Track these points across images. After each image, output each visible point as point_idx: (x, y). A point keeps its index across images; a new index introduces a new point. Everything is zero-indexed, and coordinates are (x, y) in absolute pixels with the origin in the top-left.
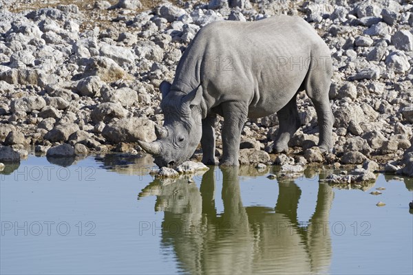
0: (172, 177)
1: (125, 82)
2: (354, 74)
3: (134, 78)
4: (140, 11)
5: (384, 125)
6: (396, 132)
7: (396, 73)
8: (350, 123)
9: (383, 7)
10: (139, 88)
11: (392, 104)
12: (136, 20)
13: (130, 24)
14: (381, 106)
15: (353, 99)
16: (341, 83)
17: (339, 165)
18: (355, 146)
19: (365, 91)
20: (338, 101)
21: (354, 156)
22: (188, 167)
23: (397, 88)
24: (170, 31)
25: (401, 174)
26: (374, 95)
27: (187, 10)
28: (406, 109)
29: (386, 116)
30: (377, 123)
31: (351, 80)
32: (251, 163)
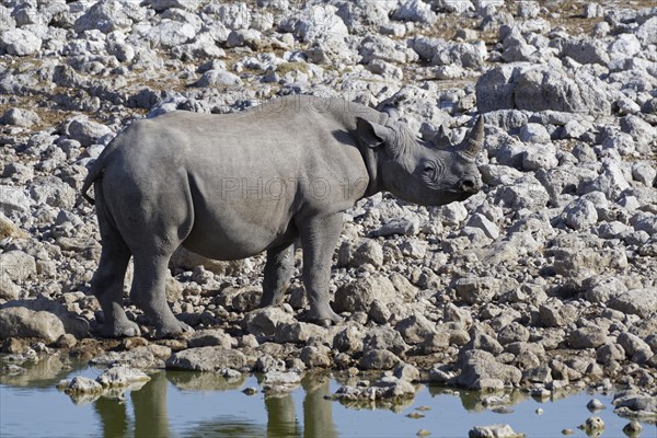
0: (92, 392)
1: (16, 242)
2: (378, 226)
3: (30, 236)
4: (37, 128)
5: (427, 308)
6: (446, 318)
7: (444, 225)
8: (373, 305)
9: (423, 119)
10: (38, 251)
11: (438, 273)
12: (31, 143)
13: (22, 150)
14: (422, 277)
15: (376, 267)
16: (358, 241)
17: (357, 371)
18: (381, 342)
19: (396, 254)
20: (352, 270)
21: (380, 357)
22: (117, 377)
23: (446, 248)
24: (85, 161)
25: (455, 385)
26: (410, 260)
27: (113, 126)
28: (462, 282)
29: (429, 293)
30: (415, 305)
31: (374, 236)
32: (217, 369)
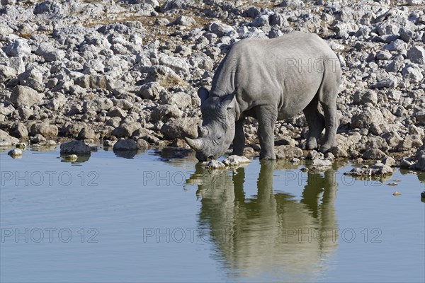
0: (220, 168)
1: (181, 87)
2: (375, 83)
3: (189, 84)
4: (194, 27)
5: (401, 127)
6: (411, 132)
7: (411, 83)
8: (372, 125)
9: (400, 26)
10: (193, 93)
11: (407, 108)
12: (190, 35)
13: (185, 38)
14: (398, 110)
15: (374, 104)
16: (364, 91)
17: (362, 160)
18: (375, 145)
19: (384, 98)
20: (361, 106)
21: (375, 153)
22: (233, 161)
23: (411, 95)
24: (219, 45)
25: (414, 168)
26: (392, 101)
27: (234, 27)
28: (419, 113)
29: (402, 119)
30: (394, 125)
31: (373, 88)
32: (287, 157)
